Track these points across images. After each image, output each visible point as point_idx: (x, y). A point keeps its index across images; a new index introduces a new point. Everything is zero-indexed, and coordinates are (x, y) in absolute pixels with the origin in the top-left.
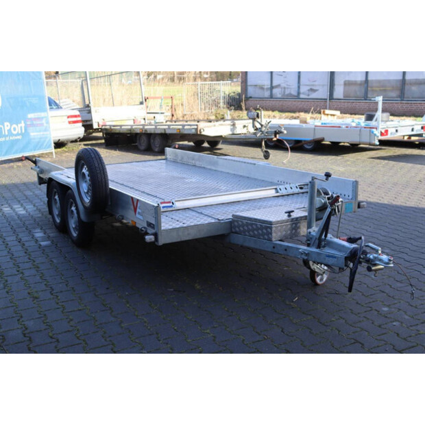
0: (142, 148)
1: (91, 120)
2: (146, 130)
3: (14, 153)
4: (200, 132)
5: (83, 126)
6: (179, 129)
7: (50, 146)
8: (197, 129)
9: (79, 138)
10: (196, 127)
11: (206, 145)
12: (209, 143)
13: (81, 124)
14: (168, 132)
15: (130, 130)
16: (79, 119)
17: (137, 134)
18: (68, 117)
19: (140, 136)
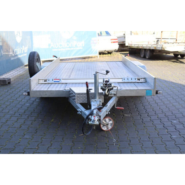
0: (142, 56)
1: (125, 42)
2: (143, 47)
3: (78, 55)
4: (164, 49)
5: (119, 44)
6: (155, 47)
7: (96, 53)
8: (162, 47)
9: (116, 50)
10: (162, 46)
11: (179, 56)
12: (181, 56)
13: (117, 43)
14: (151, 48)
15: (138, 47)
16: (117, 41)
17: (140, 49)
18: (111, 40)
19: (142, 50)
